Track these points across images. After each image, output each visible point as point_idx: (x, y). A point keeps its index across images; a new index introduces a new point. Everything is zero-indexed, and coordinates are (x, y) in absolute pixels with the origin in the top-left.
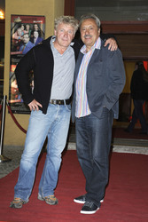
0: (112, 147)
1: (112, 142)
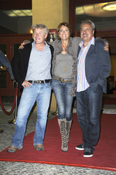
0: (102, 110)
1: (102, 107)
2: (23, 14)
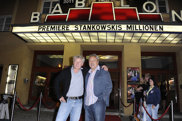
2: (57, 57)
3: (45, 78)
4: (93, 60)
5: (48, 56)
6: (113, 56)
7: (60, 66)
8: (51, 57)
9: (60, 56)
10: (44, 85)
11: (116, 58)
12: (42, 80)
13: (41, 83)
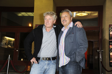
2: (26, 15)
3: (13, 39)
4: (65, 16)
5: (16, 13)
6: (92, 12)
7: (30, 25)
8: (20, 15)
9: (30, 14)
10: (13, 47)
11: (96, 14)
12: (10, 41)
13: (8, 44)
